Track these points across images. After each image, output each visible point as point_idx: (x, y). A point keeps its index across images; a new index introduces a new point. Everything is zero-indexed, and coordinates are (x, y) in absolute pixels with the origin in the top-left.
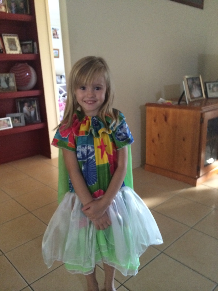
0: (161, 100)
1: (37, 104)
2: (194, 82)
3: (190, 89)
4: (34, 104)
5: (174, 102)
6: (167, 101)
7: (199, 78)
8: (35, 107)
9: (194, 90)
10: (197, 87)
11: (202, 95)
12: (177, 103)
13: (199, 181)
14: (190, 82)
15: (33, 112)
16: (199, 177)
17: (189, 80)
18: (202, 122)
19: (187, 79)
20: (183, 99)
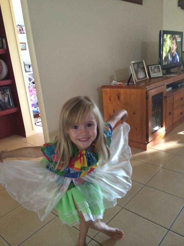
0: (114, 82)
1: (10, 92)
2: (139, 66)
3: (136, 72)
4: (7, 92)
5: (124, 83)
6: (119, 83)
7: (143, 62)
8: (8, 94)
9: (140, 73)
10: (141, 70)
11: (146, 76)
12: (126, 84)
13: (149, 145)
14: (136, 66)
15: (6, 99)
16: (148, 143)
17: (134, 65)
18: (147, 98)
19: (133, 64)
20: (131, 80)
